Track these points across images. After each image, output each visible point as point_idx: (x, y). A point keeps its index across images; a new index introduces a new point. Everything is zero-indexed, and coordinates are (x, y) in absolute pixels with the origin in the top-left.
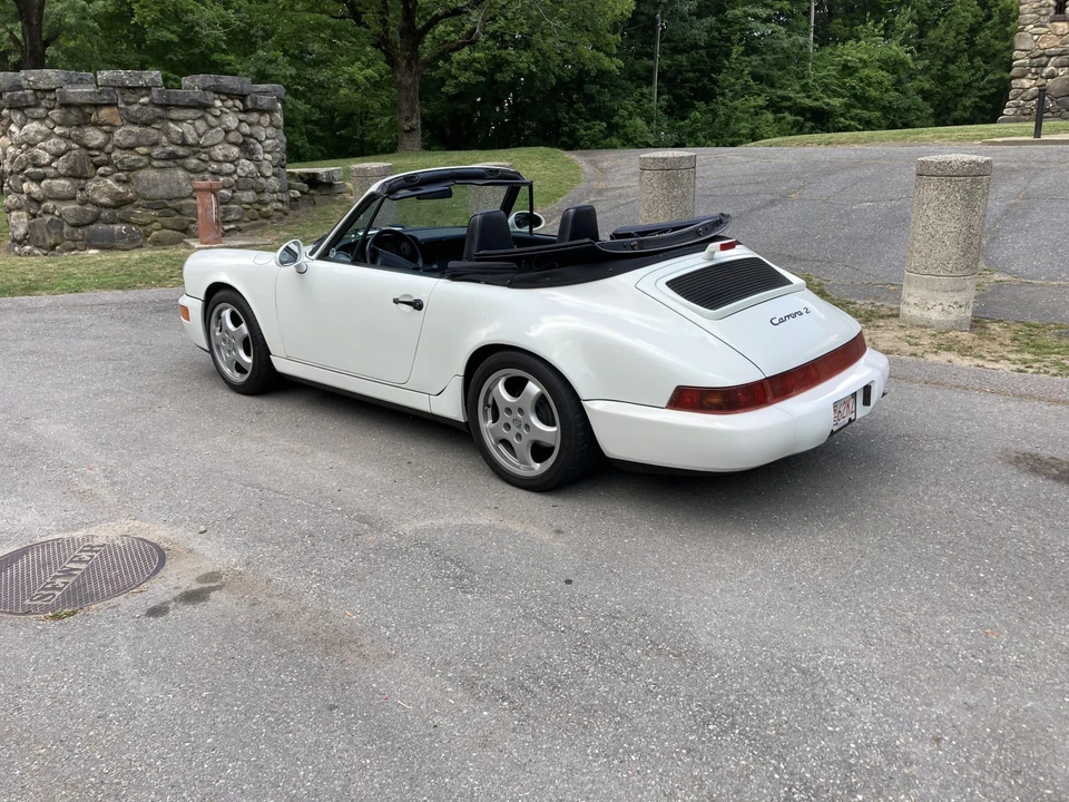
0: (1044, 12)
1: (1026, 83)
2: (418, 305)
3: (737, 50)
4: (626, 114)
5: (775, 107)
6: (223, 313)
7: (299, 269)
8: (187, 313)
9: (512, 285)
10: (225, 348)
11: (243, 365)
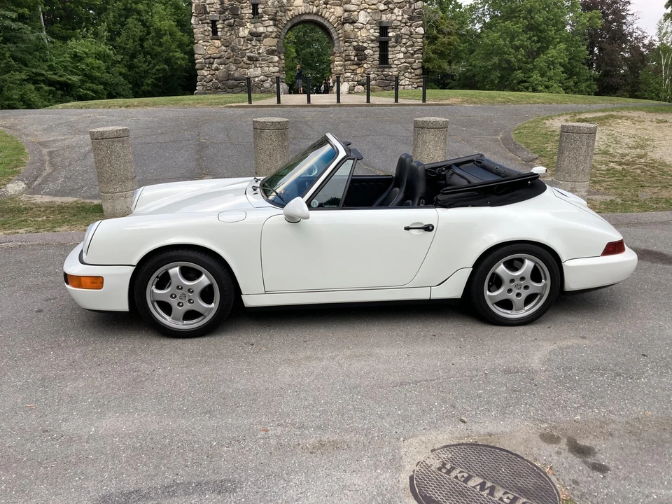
0: (207, 34)
1: (205, 72)
6: (171, 271)
7: (292, 220)
8: (97, 282)
9: (493, 205)
10: (173, 302)
11: (201, 311)
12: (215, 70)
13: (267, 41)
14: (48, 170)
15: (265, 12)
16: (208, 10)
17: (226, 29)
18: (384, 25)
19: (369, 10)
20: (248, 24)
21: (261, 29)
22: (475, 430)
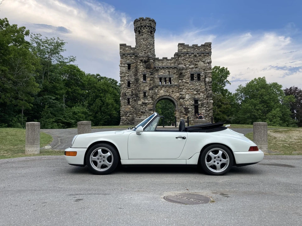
0: (125, 103)
1: (124, 118)
2: (184, 138)
3: (47, 106)
4: (14, 122)
5: (56, 121)
6: (99, 150)
7: (138, 134)
9: (207, 132)
10: (98, 161)
11: (107, 165)
12: (128, 117)
13: (149, 106)
14: (60, 143)
15: (148, 95)
16: (127, 94)
17: (133, 102)
18: (196, 99)
19: (190, 94)
20: (142, 100)
21: (147, 101)
22: (191, 192)
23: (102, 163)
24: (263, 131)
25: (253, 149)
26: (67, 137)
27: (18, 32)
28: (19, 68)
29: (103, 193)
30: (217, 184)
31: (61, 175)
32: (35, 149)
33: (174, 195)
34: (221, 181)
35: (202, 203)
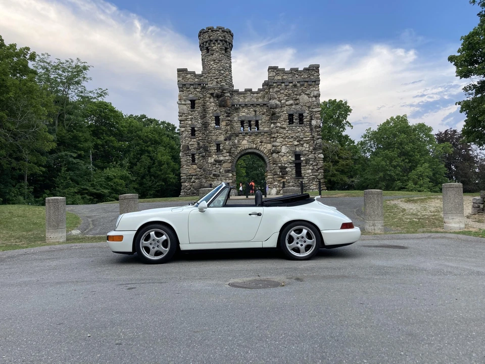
0: (189, 161)
1: (186, 184)
2: (259, 215)
3: (64, 169)
4: (13, 194)
5: (81, 192)
6: (151, 233)
7: (202, 210)
8: (120, 238)
9: (287, 206)
10: (151, 247)
11: (162, 251)
12: (193, 182)
13: (225, 165)
14: (91, 226)
15: (224, 149)
16: (190, 148)
17: (200, 159)
18: (298, 153)
19: (288, 145)
20: (214, 156)
21: (222, 158)
22: (262, 278)
23: (156, 249)
24: (376, 202)
25: (345, 226)
26: (101, 216)
27: (18, 55)
28: (23, 112)
29: (158, 281)
30: (296, 269)
31: (103, 266)
32: (60, 235)
33: (240, 281)
34: (302, 266)
35: (271, 287)
